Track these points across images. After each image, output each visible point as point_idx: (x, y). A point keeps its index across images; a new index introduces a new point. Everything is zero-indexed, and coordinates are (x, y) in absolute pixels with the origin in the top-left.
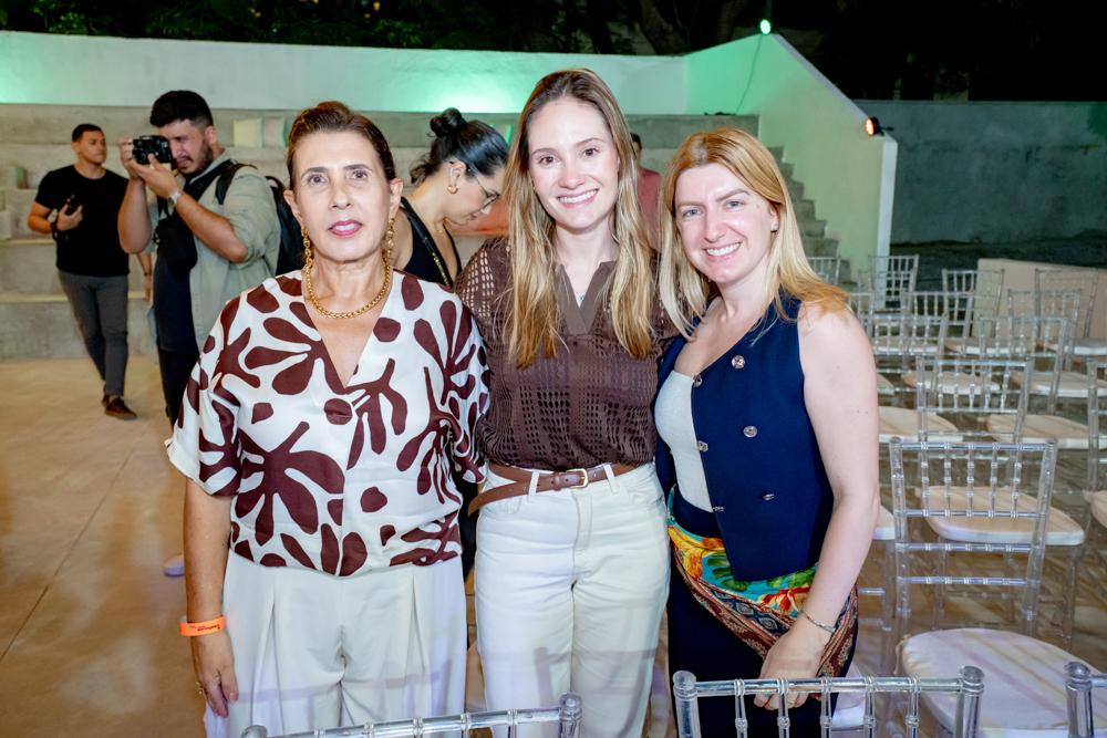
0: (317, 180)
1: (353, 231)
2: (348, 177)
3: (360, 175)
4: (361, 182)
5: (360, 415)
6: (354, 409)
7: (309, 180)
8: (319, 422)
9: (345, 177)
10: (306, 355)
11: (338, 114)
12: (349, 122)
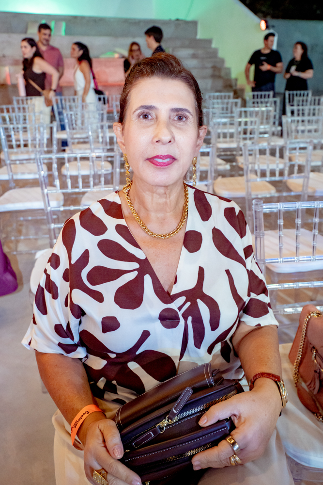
0: (145, 116)
1: (168, 164)
2: (172, 118)
3: (180, 118)
4: (181, 124)
5: (186, 319)
6: (180, 314)
7: (139, 116)
8: (157, 328)
9: (170, 118)
10: (136, 273)
11: (171, 64)
12: (180, 72)
